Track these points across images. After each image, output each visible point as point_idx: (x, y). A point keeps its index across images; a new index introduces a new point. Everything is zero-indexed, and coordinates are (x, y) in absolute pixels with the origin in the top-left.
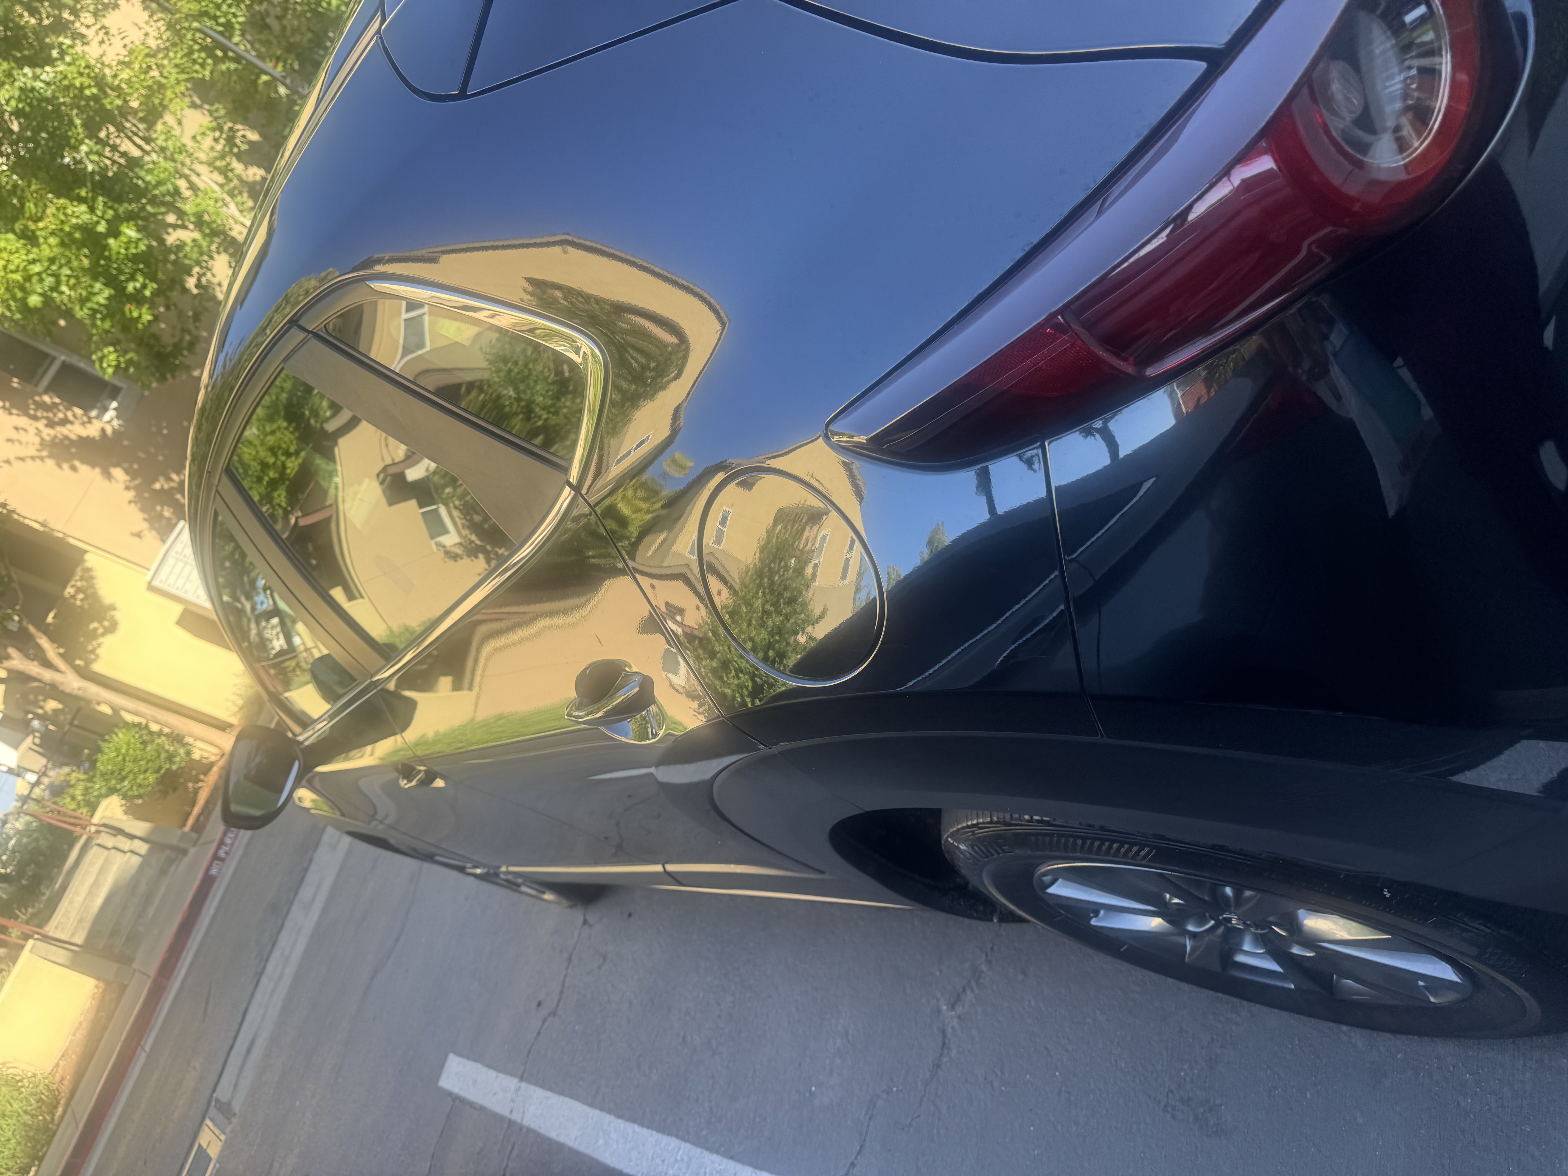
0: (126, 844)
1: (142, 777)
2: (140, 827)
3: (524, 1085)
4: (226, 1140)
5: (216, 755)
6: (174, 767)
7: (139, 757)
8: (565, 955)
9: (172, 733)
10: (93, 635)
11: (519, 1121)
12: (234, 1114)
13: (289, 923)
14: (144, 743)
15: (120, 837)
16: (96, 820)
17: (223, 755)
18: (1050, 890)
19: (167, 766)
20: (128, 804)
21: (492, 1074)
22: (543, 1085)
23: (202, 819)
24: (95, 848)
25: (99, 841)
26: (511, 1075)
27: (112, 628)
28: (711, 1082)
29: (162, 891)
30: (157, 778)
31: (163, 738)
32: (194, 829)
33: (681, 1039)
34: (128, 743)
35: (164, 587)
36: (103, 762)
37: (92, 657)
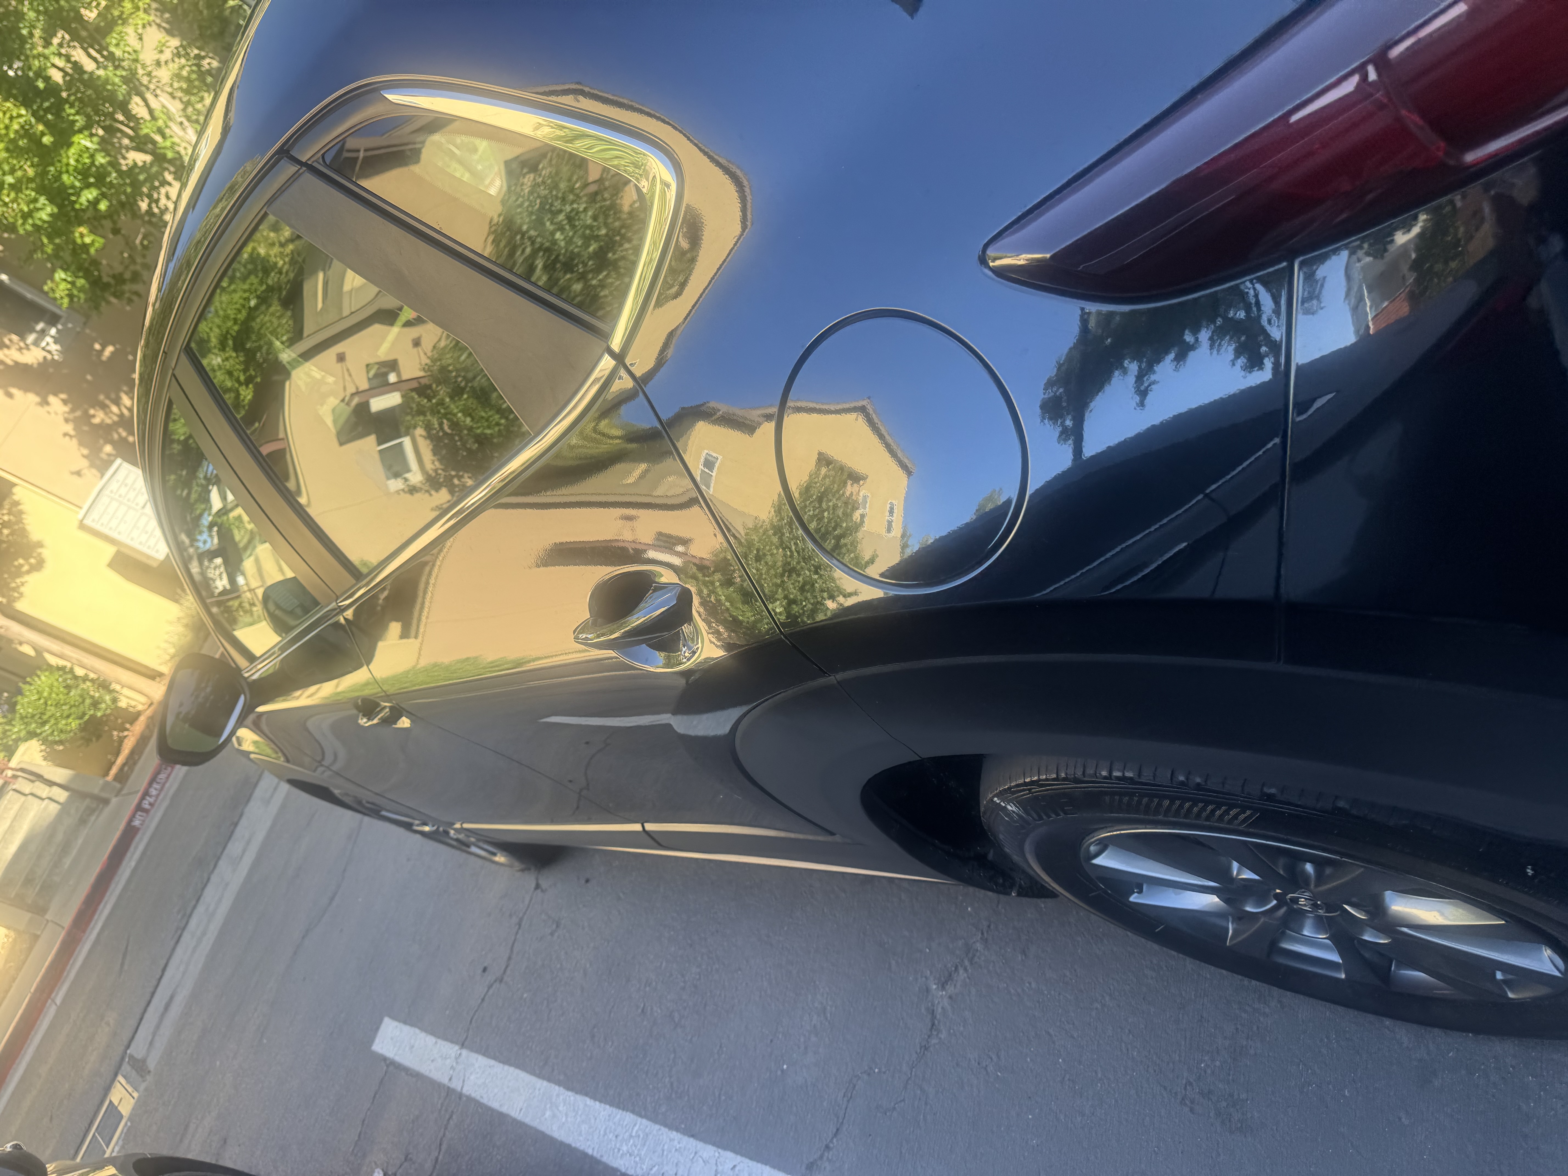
0: (43, 790)
1: (64, 722)
2: (60, 774)
3: (465, 1052)
4: (139, 1097)
5: (143, 704)
6: (99, 714)
7: (62, 702)
8: (515, 920)
9: (98, 679)
10: (18, 573)
11: (459, 1089)
12: (149, 1072)
13: (214, 878)
14: (68, 687)
15: (37, 783)
16: (13, 764)
17: (151, 704)
18: (1097, 861)
19: (92, 712)
20: (48, 750)
21: (430, 1040)
22: (486, 1052)
23: (126, 769)
24: (11, 793)
25: (14, 787)
26: (452, 1042)
27: (39, 565)
28: (672, 1056)
29: (80, 841)
30: (80, 724)
31: (88, 684)
32: (117, 778)
33: (640, 1011)
34: (51, 687)
35: (97, 527)
36: (23, 705)
37: (16, 595)
